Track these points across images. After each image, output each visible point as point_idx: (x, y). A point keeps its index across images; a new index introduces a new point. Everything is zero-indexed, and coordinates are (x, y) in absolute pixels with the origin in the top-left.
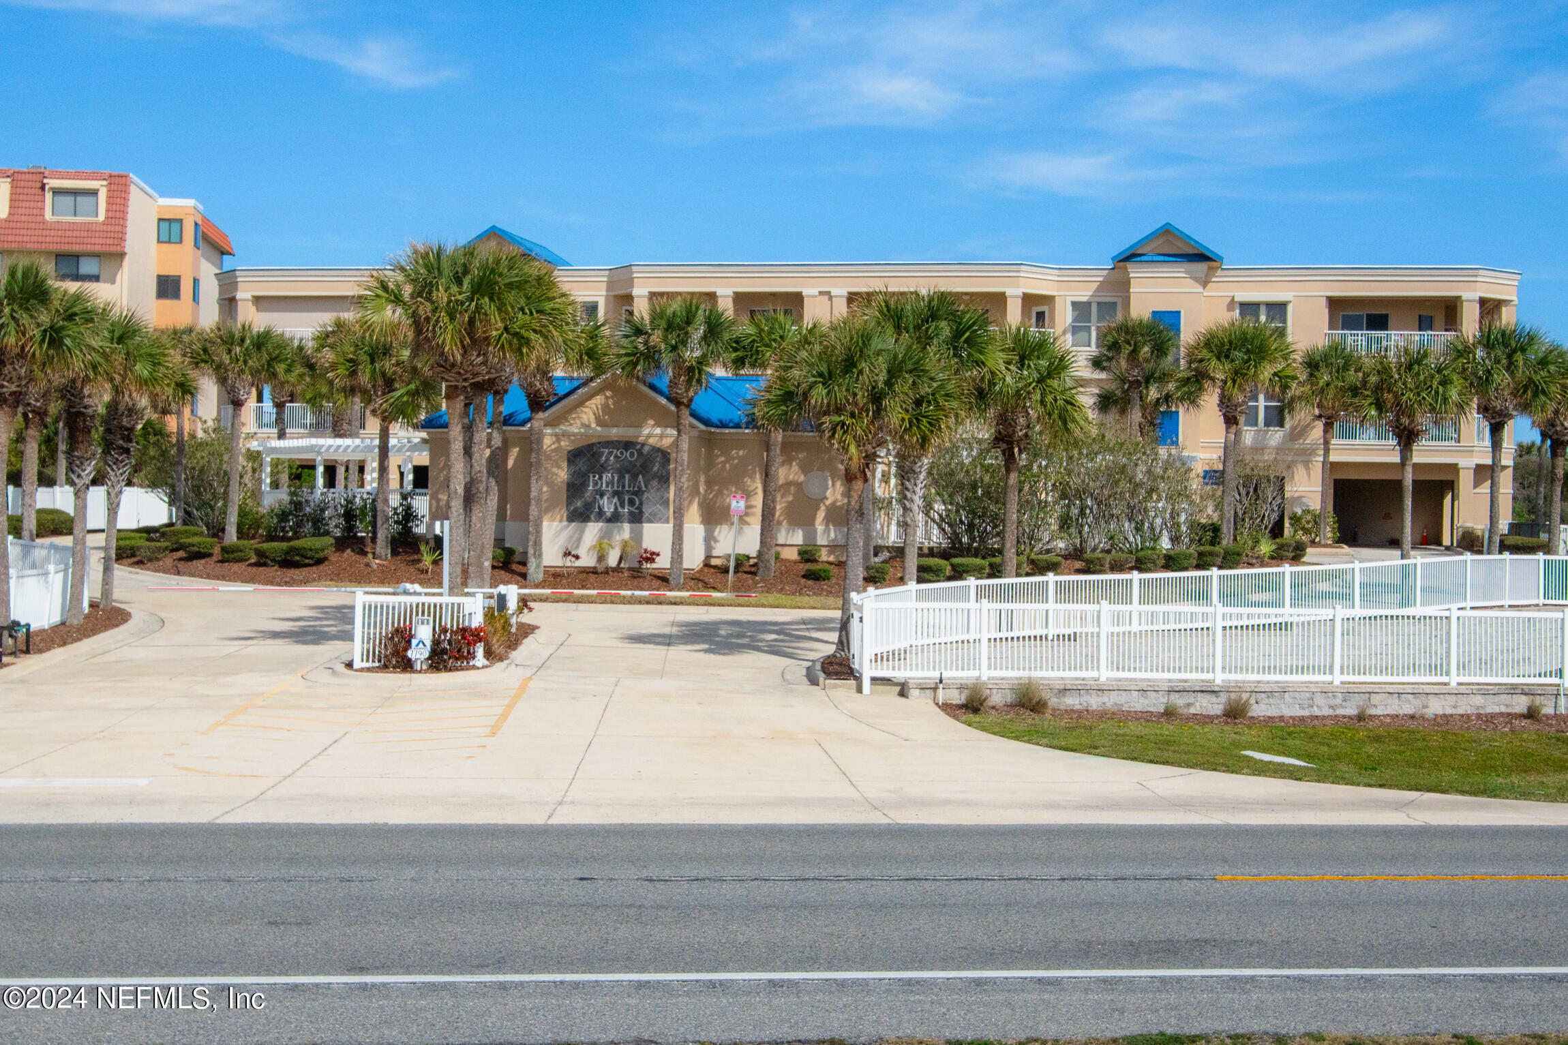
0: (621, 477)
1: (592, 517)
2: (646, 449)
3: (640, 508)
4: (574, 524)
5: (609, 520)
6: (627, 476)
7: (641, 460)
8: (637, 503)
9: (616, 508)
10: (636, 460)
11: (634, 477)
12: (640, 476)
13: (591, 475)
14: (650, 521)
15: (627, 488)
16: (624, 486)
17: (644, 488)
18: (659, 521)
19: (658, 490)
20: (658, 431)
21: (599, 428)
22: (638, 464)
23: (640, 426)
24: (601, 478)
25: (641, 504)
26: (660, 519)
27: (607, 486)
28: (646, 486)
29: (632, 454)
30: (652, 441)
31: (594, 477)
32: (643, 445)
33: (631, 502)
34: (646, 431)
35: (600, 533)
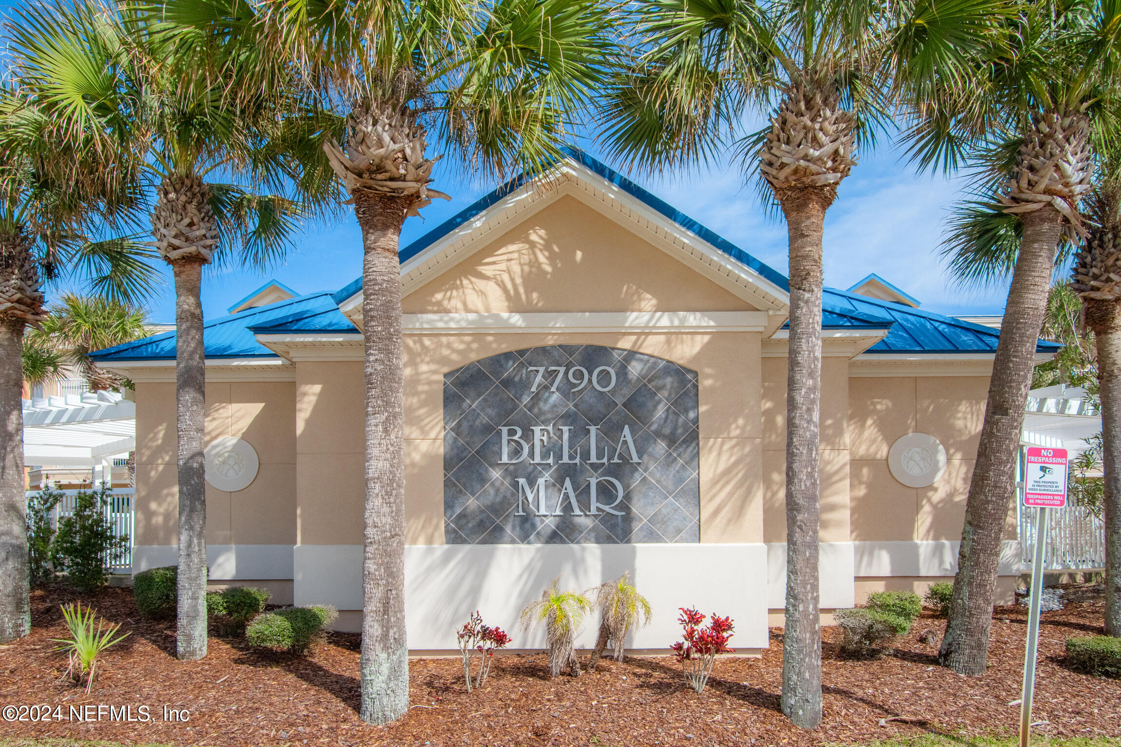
0: (580, 433)
1: (508, 529)
2: (635, 369)
3: (625, 507)
4: (467, 547)
5: (553, 537)
6: (593, 429)
7: (626, 392)
8: (621, 494)
9: (568, 508)
10: (613, 392)
11: (611, 431)
12: (627, 430)
13: (505, 430)
14: (652, 536)
15: (593, 459)
16: (586, 455)
17: (635, 459)
18: (676, 535)
19: (669, 461)
20: (665, 320)
21: (517, 320)
22: (620, 400)
23: (623, 308)
24: (528, 435)
25: (628, 497)
26: (679, 531)
27: (545, 455)
28: (640, 455)
29: (604, 377)
30: (652, 346)
31: (512, 433)
32: (631, 355)
33: (606, 493)
34: (635, 319)
35: (529, 567)
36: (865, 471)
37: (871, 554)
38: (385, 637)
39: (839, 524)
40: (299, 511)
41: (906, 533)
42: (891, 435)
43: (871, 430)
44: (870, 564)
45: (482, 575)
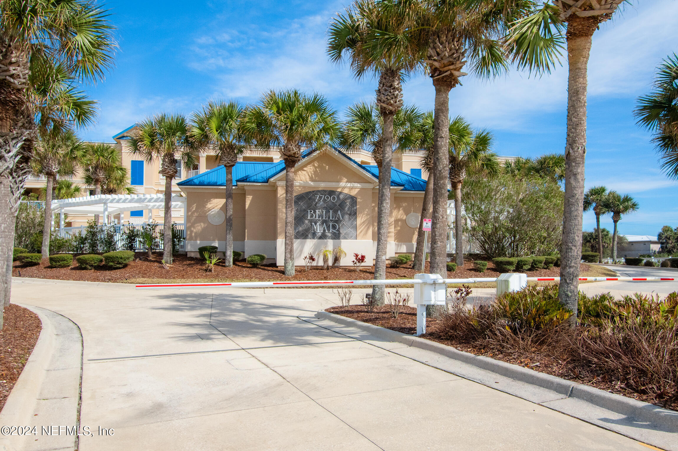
0: (328, 212)
1: (309, 236)
2: (341, 197)
3: (338, 230)
4: (299, 240)
5: (320, 238)
6: (331, 211)
7: (339, 202)
8: (338, 227)
9: (324, 231)
10: (336, 202)
11: (335, 212)
12: (339, 212)
13: (309, 211)
14: (345, 238)
15: (331, 219)
16: (329, 218)
17: (341, 219)
18: (351, 238)
19: (350, 219)
20: (349, 185)
21: (312, 183)
22: (338, 204)
23: (339, 181)
24: (315, 212)
25: (339, 228)
26: (352, 237)
27: (319, 217)
28: (342, 218)
29: (334, 198)
30: (346, 191)
31: (311, 211)
32: (341, 193)
33: (334, 227)
34: (342, 184)
35: (314, 244)
36: (400, 223)
37: (401, 245)
38: (291, 257)
39: (391, 236)
40: (246, 231)
41: (410, 241)
42: (407, 213)
43: (401, 212)
44: (400, 248)
45: (303, 247)
